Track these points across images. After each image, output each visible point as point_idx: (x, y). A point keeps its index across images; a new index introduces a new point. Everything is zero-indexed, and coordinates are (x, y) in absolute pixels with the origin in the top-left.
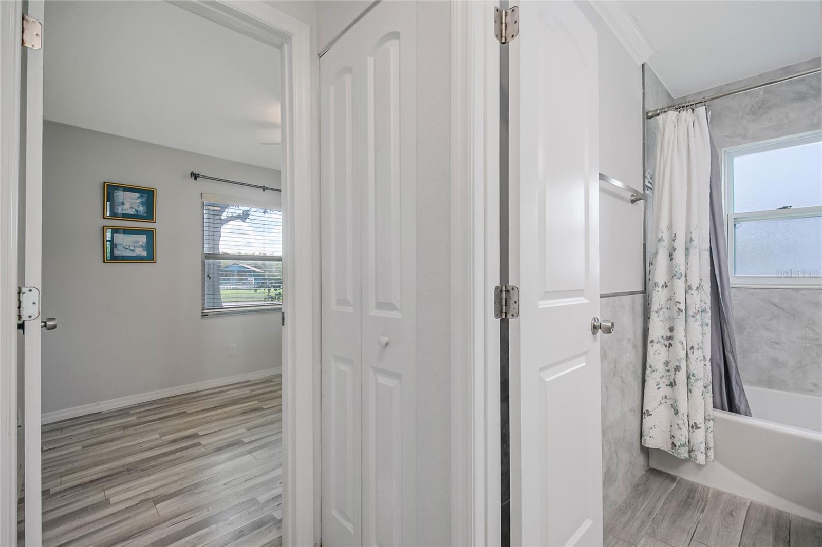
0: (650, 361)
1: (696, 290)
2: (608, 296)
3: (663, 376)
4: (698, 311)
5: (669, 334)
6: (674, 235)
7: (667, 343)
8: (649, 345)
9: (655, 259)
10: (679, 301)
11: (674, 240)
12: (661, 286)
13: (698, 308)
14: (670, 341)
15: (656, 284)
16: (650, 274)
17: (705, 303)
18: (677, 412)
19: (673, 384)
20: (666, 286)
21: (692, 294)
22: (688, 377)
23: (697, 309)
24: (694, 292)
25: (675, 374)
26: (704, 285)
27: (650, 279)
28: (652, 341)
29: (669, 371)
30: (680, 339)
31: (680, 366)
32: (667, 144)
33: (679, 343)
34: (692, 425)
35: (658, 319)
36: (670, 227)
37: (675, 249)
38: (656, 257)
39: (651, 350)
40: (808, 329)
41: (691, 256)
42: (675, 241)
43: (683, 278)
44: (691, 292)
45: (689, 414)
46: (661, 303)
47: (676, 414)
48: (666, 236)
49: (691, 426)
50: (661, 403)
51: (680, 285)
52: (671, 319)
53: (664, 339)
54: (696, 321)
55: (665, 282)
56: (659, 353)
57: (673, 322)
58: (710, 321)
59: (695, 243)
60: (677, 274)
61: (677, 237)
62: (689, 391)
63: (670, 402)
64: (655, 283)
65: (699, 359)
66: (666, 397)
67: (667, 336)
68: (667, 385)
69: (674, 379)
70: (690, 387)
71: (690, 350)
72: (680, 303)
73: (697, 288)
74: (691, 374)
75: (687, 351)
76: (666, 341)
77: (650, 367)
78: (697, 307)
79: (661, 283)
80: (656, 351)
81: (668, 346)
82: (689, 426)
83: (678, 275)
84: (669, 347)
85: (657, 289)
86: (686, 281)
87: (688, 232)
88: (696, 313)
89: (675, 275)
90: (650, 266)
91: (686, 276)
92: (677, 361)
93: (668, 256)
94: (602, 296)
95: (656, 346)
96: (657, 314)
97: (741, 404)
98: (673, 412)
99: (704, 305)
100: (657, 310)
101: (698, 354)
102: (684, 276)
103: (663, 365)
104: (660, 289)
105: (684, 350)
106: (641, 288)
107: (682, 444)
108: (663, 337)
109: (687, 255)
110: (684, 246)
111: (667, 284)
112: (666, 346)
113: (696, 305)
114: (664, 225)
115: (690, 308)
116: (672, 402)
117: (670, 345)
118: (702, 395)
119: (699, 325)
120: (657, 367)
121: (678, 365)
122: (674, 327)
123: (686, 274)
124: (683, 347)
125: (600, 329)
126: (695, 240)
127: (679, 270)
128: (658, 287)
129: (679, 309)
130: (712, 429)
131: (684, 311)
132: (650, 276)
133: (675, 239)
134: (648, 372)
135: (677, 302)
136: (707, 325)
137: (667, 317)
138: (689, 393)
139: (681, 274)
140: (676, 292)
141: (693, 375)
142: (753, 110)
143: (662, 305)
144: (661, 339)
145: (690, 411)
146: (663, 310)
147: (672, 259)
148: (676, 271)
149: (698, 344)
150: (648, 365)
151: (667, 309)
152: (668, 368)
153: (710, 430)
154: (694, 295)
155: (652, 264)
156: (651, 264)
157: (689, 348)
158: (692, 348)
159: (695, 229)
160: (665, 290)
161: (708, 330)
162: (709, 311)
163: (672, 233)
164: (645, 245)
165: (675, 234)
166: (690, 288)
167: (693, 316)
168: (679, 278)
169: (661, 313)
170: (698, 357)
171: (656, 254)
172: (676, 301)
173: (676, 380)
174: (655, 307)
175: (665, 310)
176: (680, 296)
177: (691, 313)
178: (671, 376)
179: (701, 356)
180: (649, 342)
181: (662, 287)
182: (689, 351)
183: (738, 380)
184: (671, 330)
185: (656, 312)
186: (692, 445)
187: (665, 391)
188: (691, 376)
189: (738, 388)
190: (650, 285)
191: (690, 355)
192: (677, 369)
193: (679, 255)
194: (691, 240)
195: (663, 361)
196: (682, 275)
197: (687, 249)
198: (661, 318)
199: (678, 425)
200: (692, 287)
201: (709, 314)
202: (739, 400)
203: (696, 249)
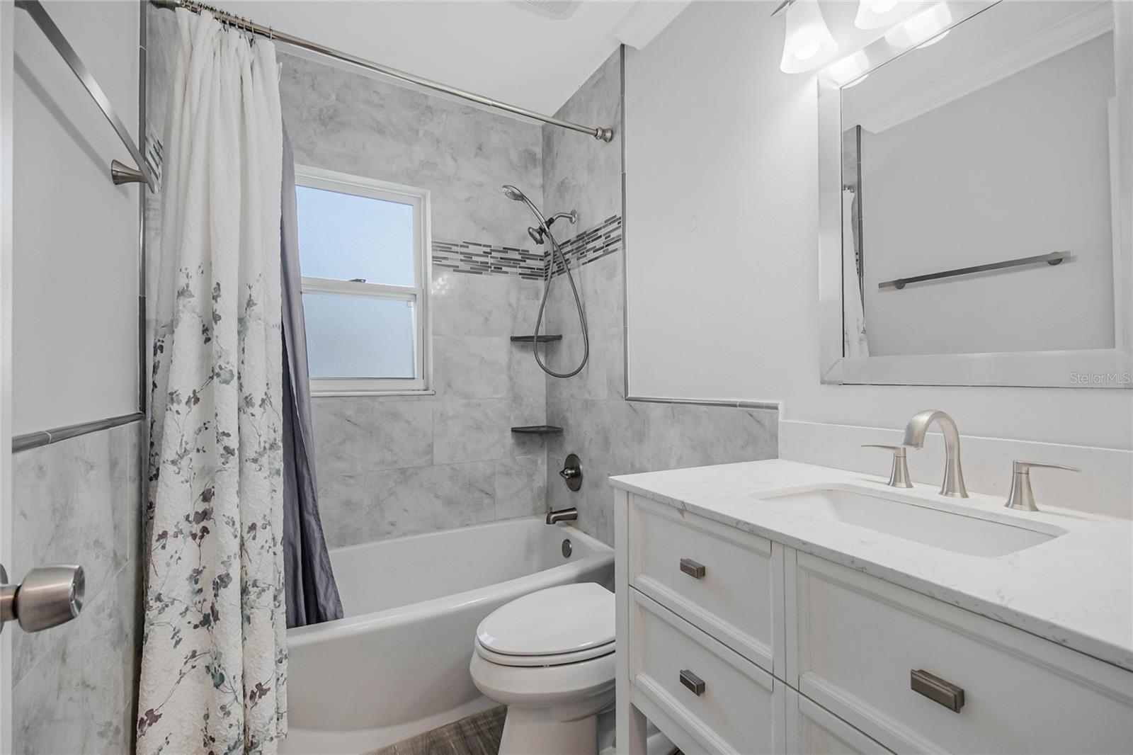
0: (156, 584)
1: (260, 406)
2: (40, 441)
3: (187, 609)
4: (265, 448)
5: (201, 507)
6: (214, 285)
7: (197, 529)
8: (155, 545)
9: (168, 336)
10: (226, 432)
11: (215, 298)
12: (184, 400)
13: (265, 442)
14: (203, 524)
15: (172, 397)
16: (155, 372)
17: (275, 431)
18: (219, 681)
19: (211, 618)
20: (197, 400)
21: (253, 415)
22: (244, 591)
23: (262, 444)
24: (256, 410)
25: (216, 595)
26: (272, 394)
27: (155, 385)
28: (164, 535)
29: (200, 591)
30: (227, 515)
31: (228, 575)
32: (198, 83)
33: (227, 523)
34: (252, 691)
35: (180, 478)
36: (207, 267)
37: (216, 318)
38: (172, 332)
39: (159, 557)
40: (385, 450)
41: (250, 335)
42: (218, 299)
43: (235, 382)
44: (250, 410)
45: (247, 671)
46: (184, 439)
47: (217, 686)
48: (195, 285)
49: (249, 694)
50: (182, 674)
51: (228, 396)
52: (208, 472)
53: (190, 522)
54: (260, 469)
55: (194, 392)
56: (179, 558)
57: (213, 479)
58: (282, 463)
59: (257, 309)
60: (221, 372)
61: (223, 292)
62: (247, 619)
63: (201, 663)
64: (171, 394)
65: (267, 545)
66: (194, 655)
67: (197, 513)
68: (196, 627)
69: (212, 608)
70: (247, 612)
71: (248, 532)
72: (228, 435)
73: (263, 401)
74: (250, 583)
75: (242, 538)
76: (195, 526)
77: (159, 599)
78: (263, 439)
79: (185, 394)
80: (172, 557)
81: (199, 534)
82: (245, 696)
83: (225, 375)
84: (202, 537)
85: (175, 407)
86: (241, 387)
87: (245, 285)
88: (260, 454)
89: (218, 375)
90: (155, 354)
91: (239, 378)
92: (222, 566)
93: (201, 332)
94: (20, 445)
95: (171, 543)
96: (175, 468)
97: (328, 603)
98: (212, 683)
99: (272, 435)
100: (174, 457)
101: (263, 536)
102: (236, 375)
103: (187, 582)
104: (182, 408)
105: (236, 537)
106: (130, 408)
107: (232, 744)
108: (187, 518)
109: (241, 333)
110: (237, 315)
111: (198, 395)
112: (194, 536)
113: (260, 436)
114: (192, 260)
115: (248, 444)
116: (208, 660)
117: (205, 530)
118: (272, 619)
119: (265, 478)
120: (173, 595)
121: (223, 572)
122: (215, 490)
123: (239, 373)
124: (236, 530)
125: (15, 615)
126: (258, 302)
127: (228, 363)
128: (179, 402)
129: (226, 448)
130: (285, 676)
131: (236, 452)
132: (157, 376)
133: (218, 296)
134: (150, 615)
135: (224, 433)
136: (278, 472)
137: (196, 471)
138: (246, 624)
139: (231, 371)
140: (219, 411)
141: (255, 585)
142: (322, 117)
143: (187, 444)
144: (185, 526)
145: (246, 663)
146: (190, 456)
147: (208, 340)
148: (220, 368)
149: (265, 516)
150: (151, 596)
151: (198, 450)
152: (197, 587)
153: (282, 679)
154: (258, 417)
155: (161, 348)
156: (159, 348)
157: (246, 529)
158: (253, 527)
159: (258, 281)
160: (195, 408)
161: (279, 482)
162: (281, 444)
163: (210, 282)
164: (143, 301)
165: (218, 284)
166: (248, 401)
167: (255, 461)
168: (227, 382)
169: (184, 462)
170: (264, 543)
171: (171, 327)
172: (220, 431)
173: (217, 607)
174: (169, 450)
175: (193, 454)
176: (228, 421)
177: (250, 454)
178: (205, 600)
179: (270, 540)
180: (155, 537)
181: (187, 403)
182: (246, 536)
183: (324, 560)
184: (207, 496)
185: (173, 462)
186: (251, 733)
187: (193, 639)
188: (250, 589)
189: (323, 575)
190: (156, 399)
191: (250, 544)
192: (221, 582)
193: (226, 332)
194: (250, 303)
195: (189, 572)
196: (232, 375)
197: (241, 321)
198: (185, 474)
199: (223, 708)
200: (253, 401)
201: (281, 452)
202: (325, 595)
203: (259, 321)
